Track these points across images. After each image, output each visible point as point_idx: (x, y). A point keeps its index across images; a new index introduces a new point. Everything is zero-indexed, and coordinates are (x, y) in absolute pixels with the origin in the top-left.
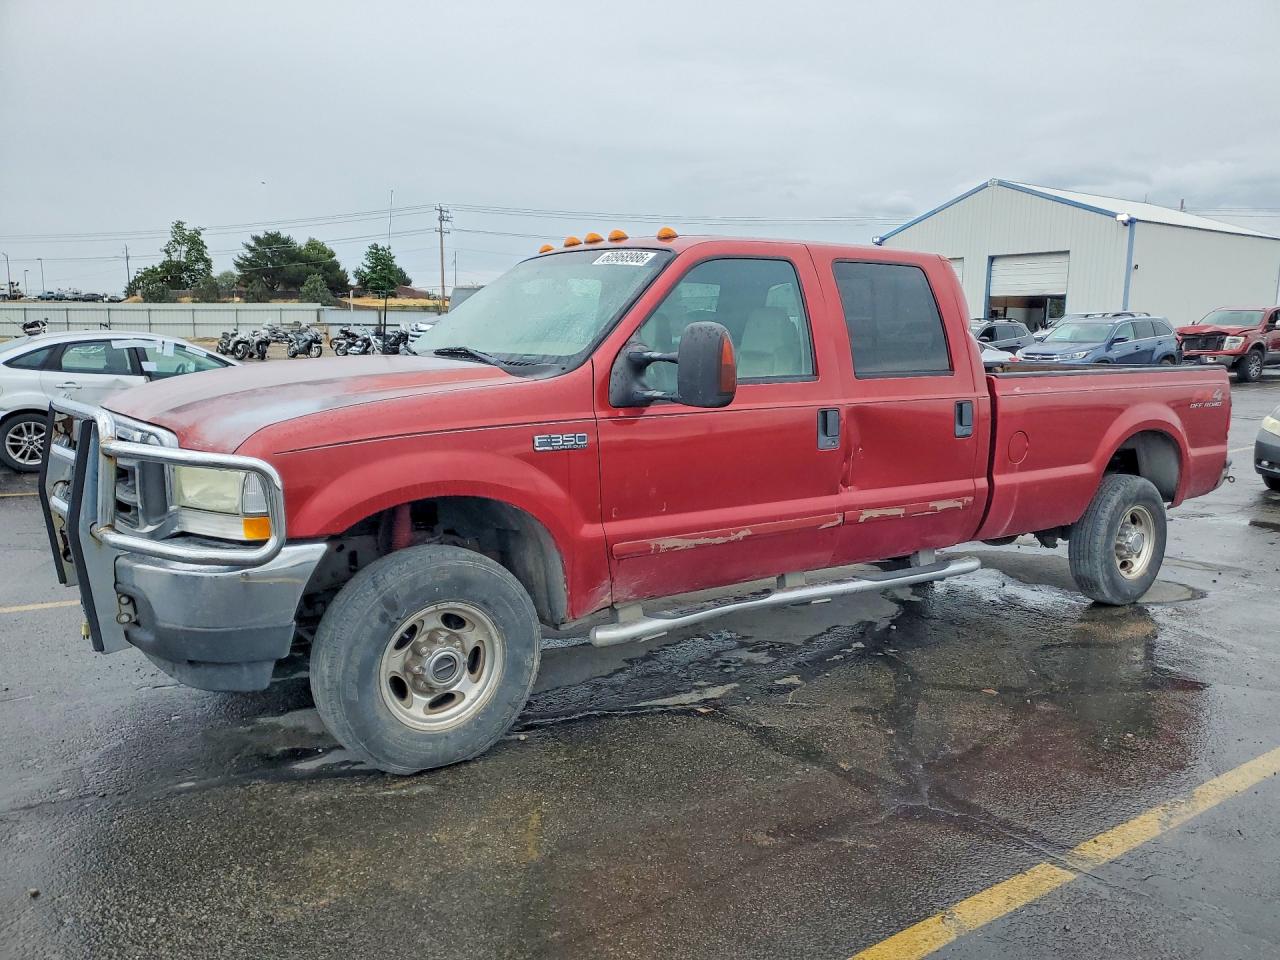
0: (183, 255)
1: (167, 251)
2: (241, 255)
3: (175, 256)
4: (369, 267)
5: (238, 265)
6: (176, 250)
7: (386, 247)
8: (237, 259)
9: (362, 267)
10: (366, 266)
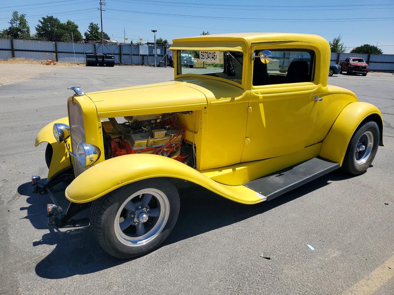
0: (18, 25)
1: (10, 23)
3: (14, 25)
4: (90, 32)
6: (15, 23)
8: (37, 27)
9: (87, 32)
10: (89, 31)
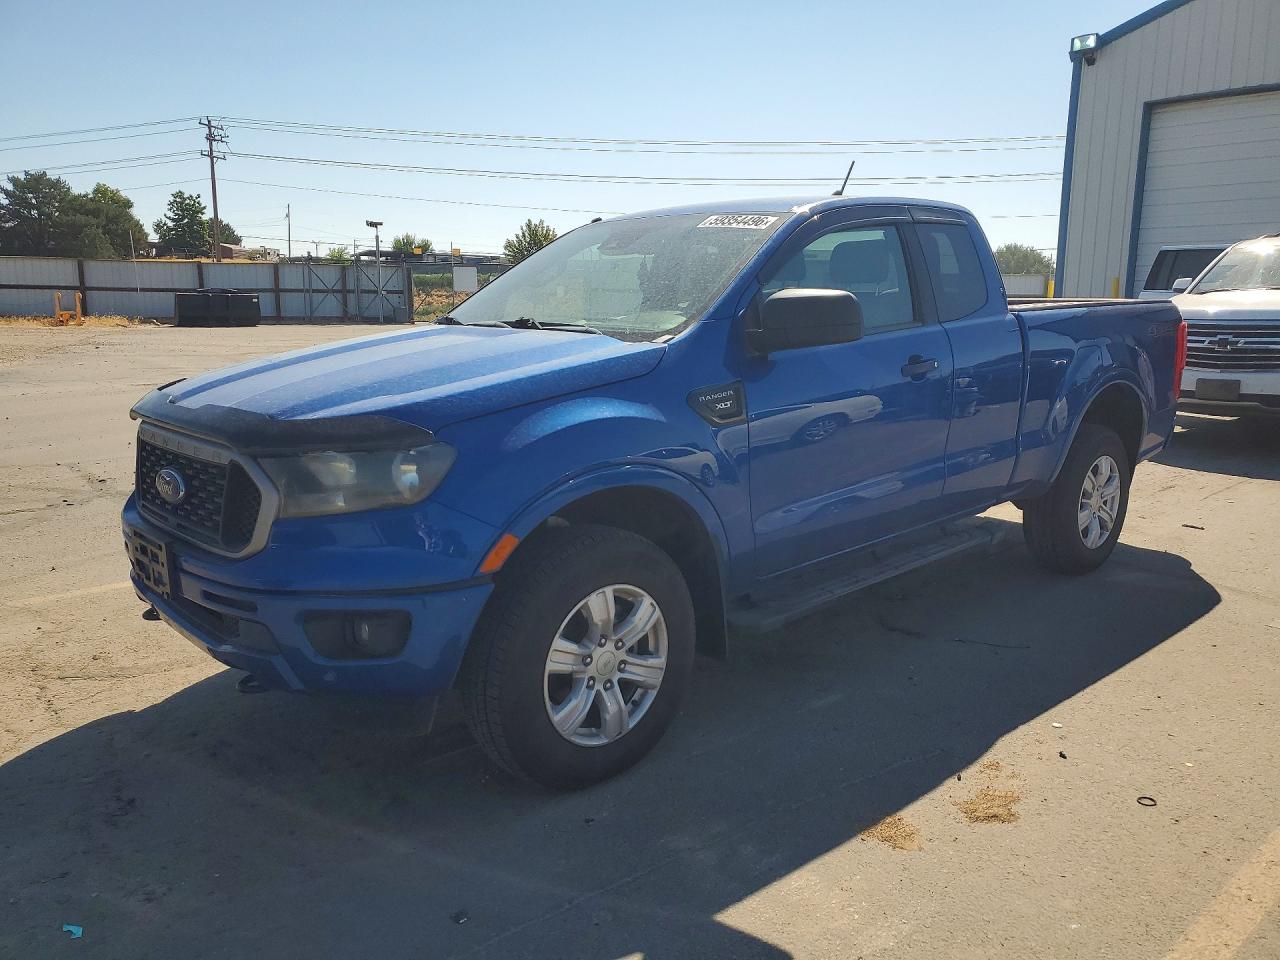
4: (173, 220)
7: (195, 196)
9: (164, 219)
10: (169, 218)
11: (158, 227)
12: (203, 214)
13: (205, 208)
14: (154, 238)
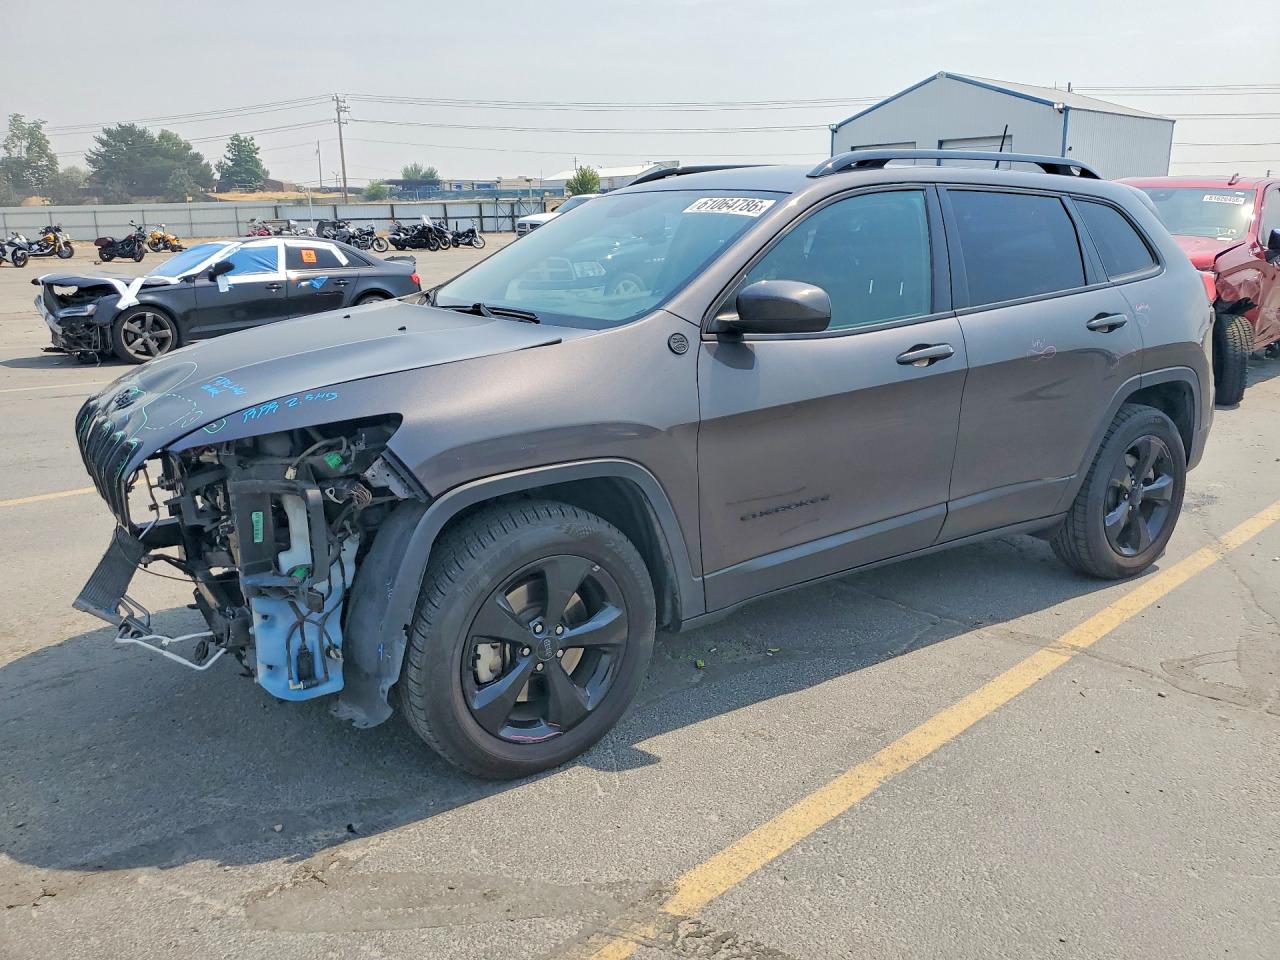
0: (24, 150)
1: (5, 147)
2: (94, 150)
3: (15, 153)
4: (231, 160)
5: (90, 161)
6: (16, 146)
7: (249, 138)
8: (88, 154)
9: (223, 160)
11: (219, 167)
12: (257, 153)
13: (258, 149)
14: (217, 176)
